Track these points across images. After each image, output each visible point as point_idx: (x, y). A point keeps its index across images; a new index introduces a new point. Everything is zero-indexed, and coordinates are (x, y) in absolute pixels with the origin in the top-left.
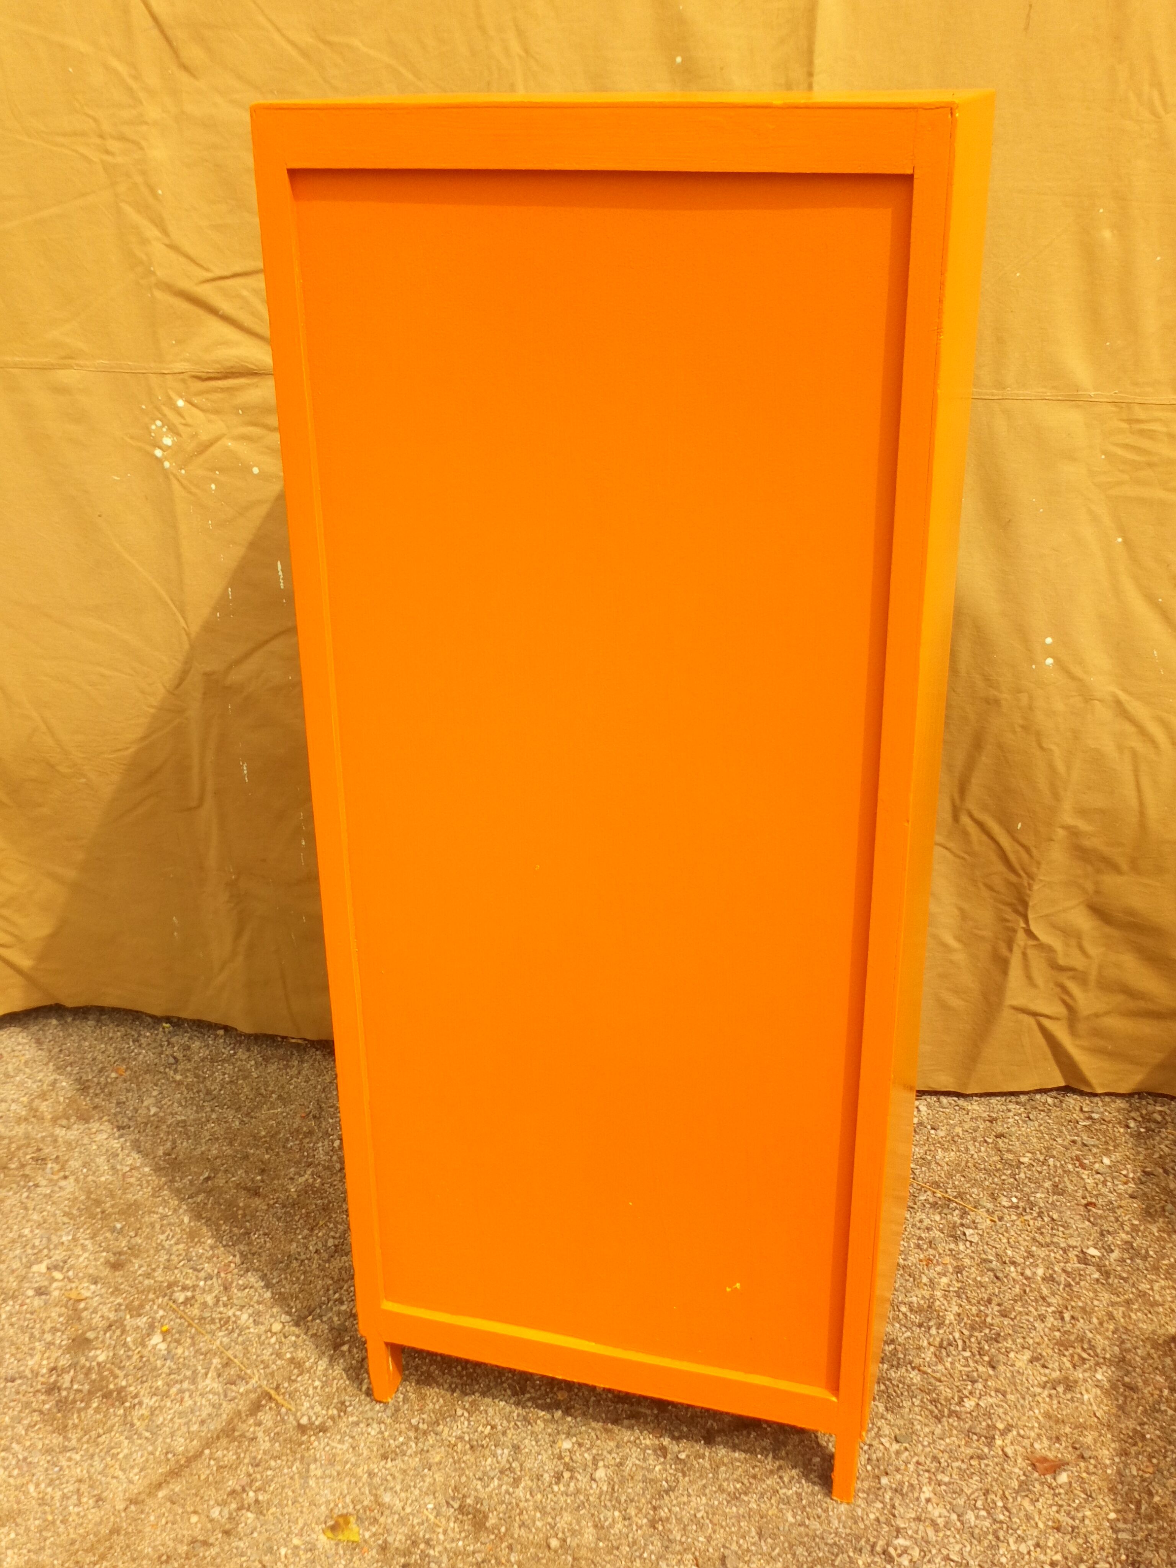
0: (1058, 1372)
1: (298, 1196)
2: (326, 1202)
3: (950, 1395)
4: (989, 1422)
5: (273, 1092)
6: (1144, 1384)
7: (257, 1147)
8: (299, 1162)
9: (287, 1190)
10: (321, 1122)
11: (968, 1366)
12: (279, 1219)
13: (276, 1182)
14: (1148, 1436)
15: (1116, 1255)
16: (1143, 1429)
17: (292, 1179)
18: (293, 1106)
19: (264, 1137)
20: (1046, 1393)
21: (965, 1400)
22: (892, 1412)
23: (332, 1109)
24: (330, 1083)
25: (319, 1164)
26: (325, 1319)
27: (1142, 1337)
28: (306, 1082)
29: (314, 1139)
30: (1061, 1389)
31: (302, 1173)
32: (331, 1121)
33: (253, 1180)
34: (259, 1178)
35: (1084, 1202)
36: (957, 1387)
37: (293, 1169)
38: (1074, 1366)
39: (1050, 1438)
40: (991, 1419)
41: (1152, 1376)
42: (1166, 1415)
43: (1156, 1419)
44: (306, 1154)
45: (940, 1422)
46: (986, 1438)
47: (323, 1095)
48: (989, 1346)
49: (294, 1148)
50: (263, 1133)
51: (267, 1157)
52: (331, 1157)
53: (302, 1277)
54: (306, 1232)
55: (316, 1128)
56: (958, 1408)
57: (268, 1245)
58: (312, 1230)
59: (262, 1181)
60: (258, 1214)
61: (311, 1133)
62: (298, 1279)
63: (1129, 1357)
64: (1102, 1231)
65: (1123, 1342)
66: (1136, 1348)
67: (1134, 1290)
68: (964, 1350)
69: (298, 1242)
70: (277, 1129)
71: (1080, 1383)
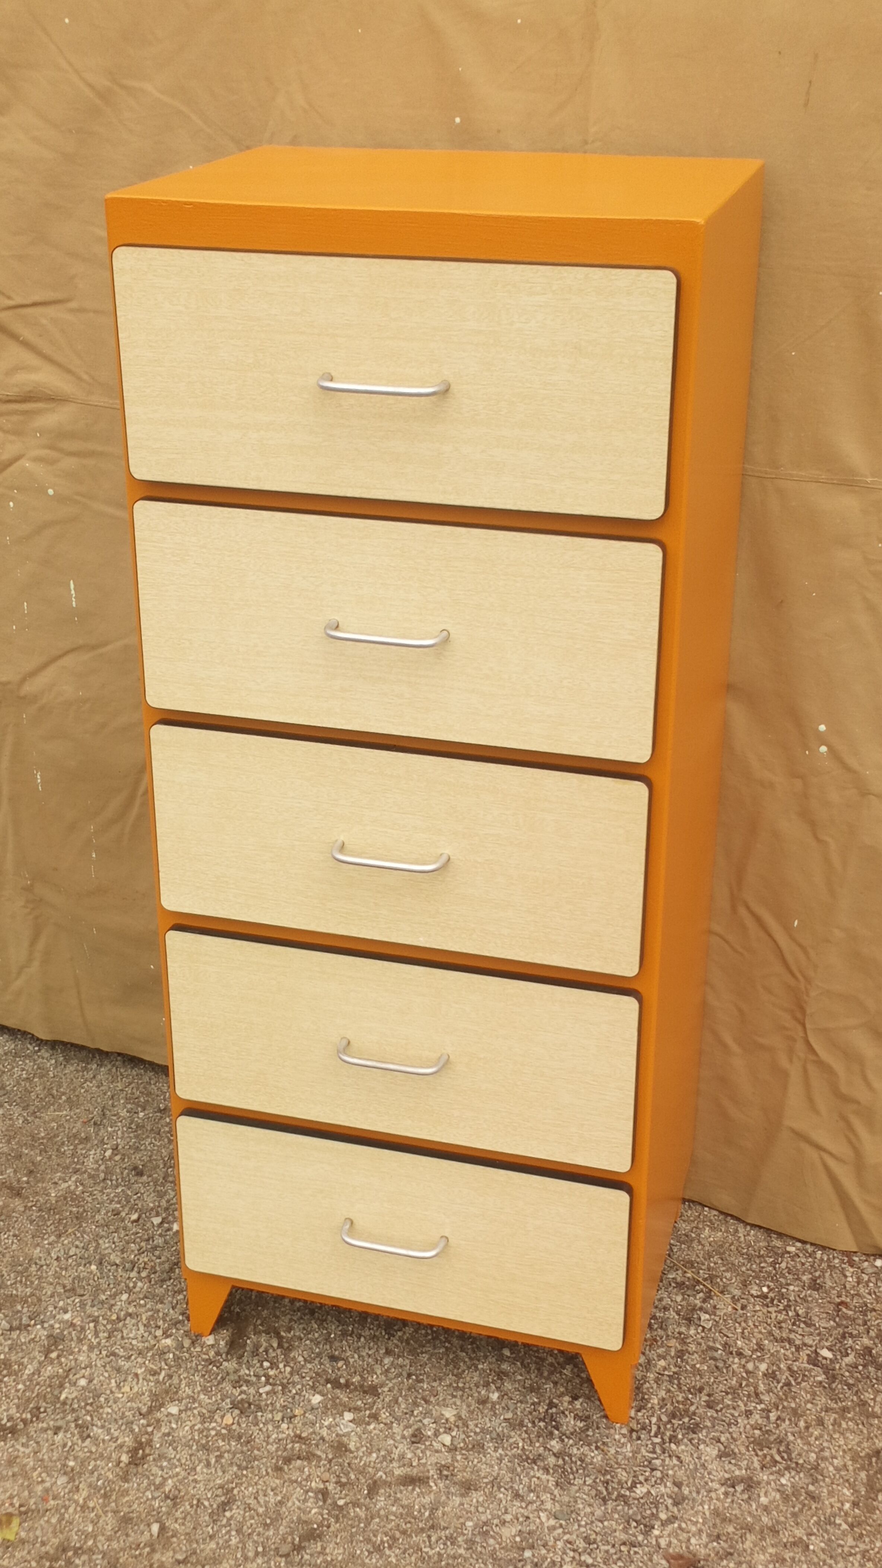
0: (744, 1471)
1: (57, 1202)
2: (81, 1210)
3: (624, 1479)
4: (654, 1511)
5: (64, 1094)
6: (828, 1495)
7: (32, 1147)
8: (68, 1168)
9: (48, 1195)
10: (100, 1130)
11: (654, 1452)
12: (32, 1222)
13: (40, 1185)
14: (811, 1547)
15: (850, 1359)
16: (809, 1539)
17: (56, 1183)
18: (78, 1111)
19: (43, 1138)
20: (723, 1489)
21: (638, 1486)
22: (561, 1488)
23: (115, 1118)
24: (122, 1090)
25: (85, 1172)
26: (46, 1325)
27: (845, 1447)
28: (98, 1087)
29: (89, 1145)
30: (740, 1488)
31: (67, 1179)
32: (110, 1129)
33: (19, 1181)
34: (25, 1179)
35: (838, 1300)
36: (635, 1472)
37: (59, 1174)
38: (763, 1467)
39: (709, 1535)
40: (657, 1508)
41: (839, 1488)
43: (826, 1531)
44: (76, 1160)
45: (605, 1504)
46: (645, 1526)
47: (110, 1102)
48: (683, 1435)
49: (67, 1153)
50: (43, 1135)
51: (39, 1158)
52: (100, 1166)
53: (36, 1282)
54: (53, 1238)
56: (628, 1493)
57: (14, 1246)
58: (59, 1236)
59: (28, 1182)
60: (14, 1214)
61: (87, 1139)
62: (32, 1283)
63: (823, 1465)
64: (844, 1333)
65: (822, 1450)
67: (855, 1398)
68: (656, 1436)
69: (43, 1247)
70: (57, 1132)
71: (763, 1484)
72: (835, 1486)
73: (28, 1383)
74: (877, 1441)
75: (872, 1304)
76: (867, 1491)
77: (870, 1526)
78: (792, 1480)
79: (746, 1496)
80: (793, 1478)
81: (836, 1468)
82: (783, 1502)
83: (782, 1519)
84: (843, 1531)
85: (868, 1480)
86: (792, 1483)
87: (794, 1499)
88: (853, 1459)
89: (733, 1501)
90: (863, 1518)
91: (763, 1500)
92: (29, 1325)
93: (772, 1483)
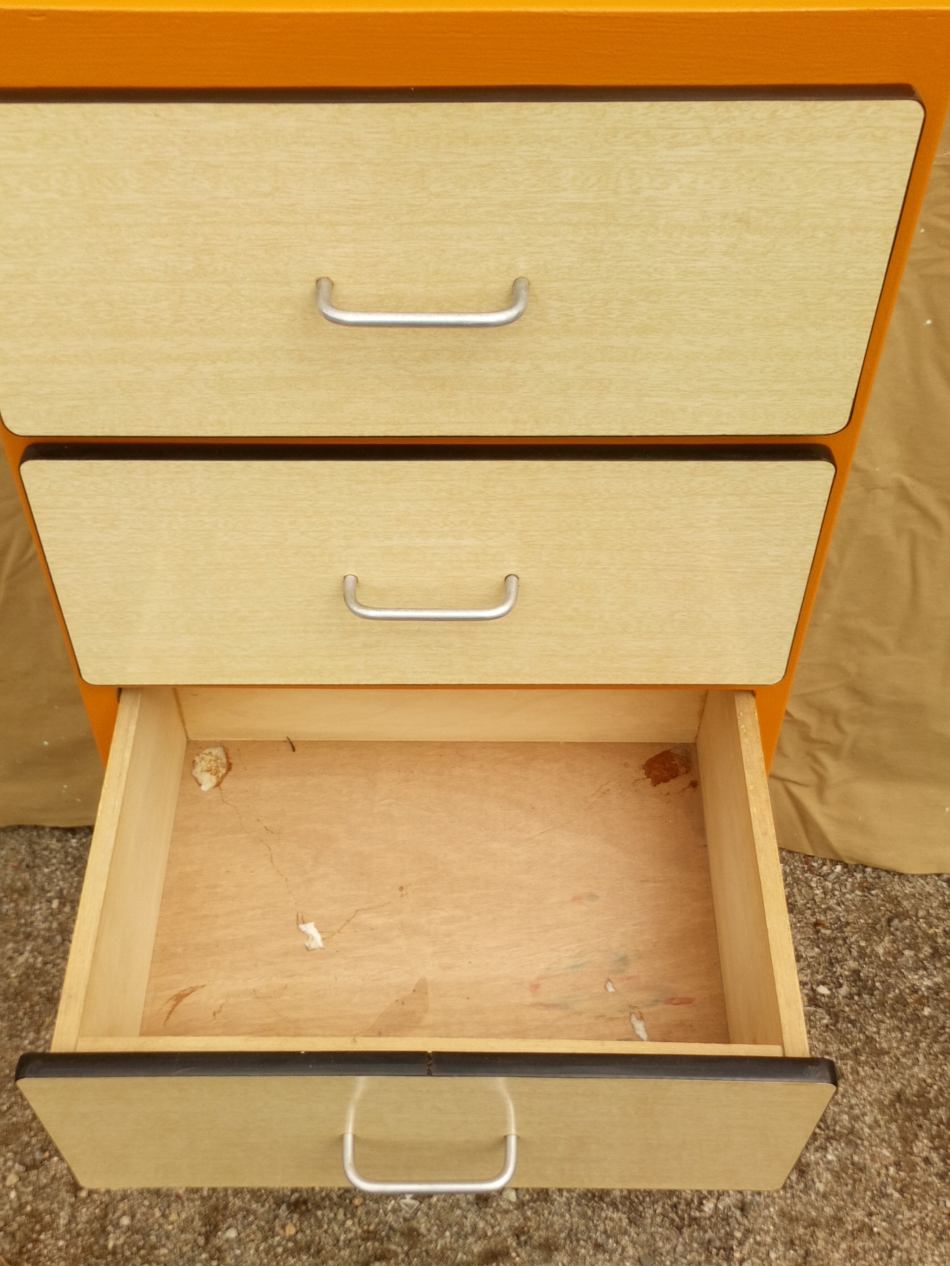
72: (874, 1149)
73: (68, 1237)
74: (894, 1083)
75: (844, 916)
76: (904, 1147)
77: (917, 1187)
78: (837, 1153)
79: (802, 1186)
80: (836, 1149)
81: (870, 1127)
82: (836, 1182)
83: (842, 1203)
84: (896, 1202)
85: (900, 1132)
86: (837, 1156)
87: (844, 1175)
88: (883, 1112)
89: (793, 1196)
90: (908, 1179)
91: (820, 1186)
92: (44, 1160)
93: (821, 1162)
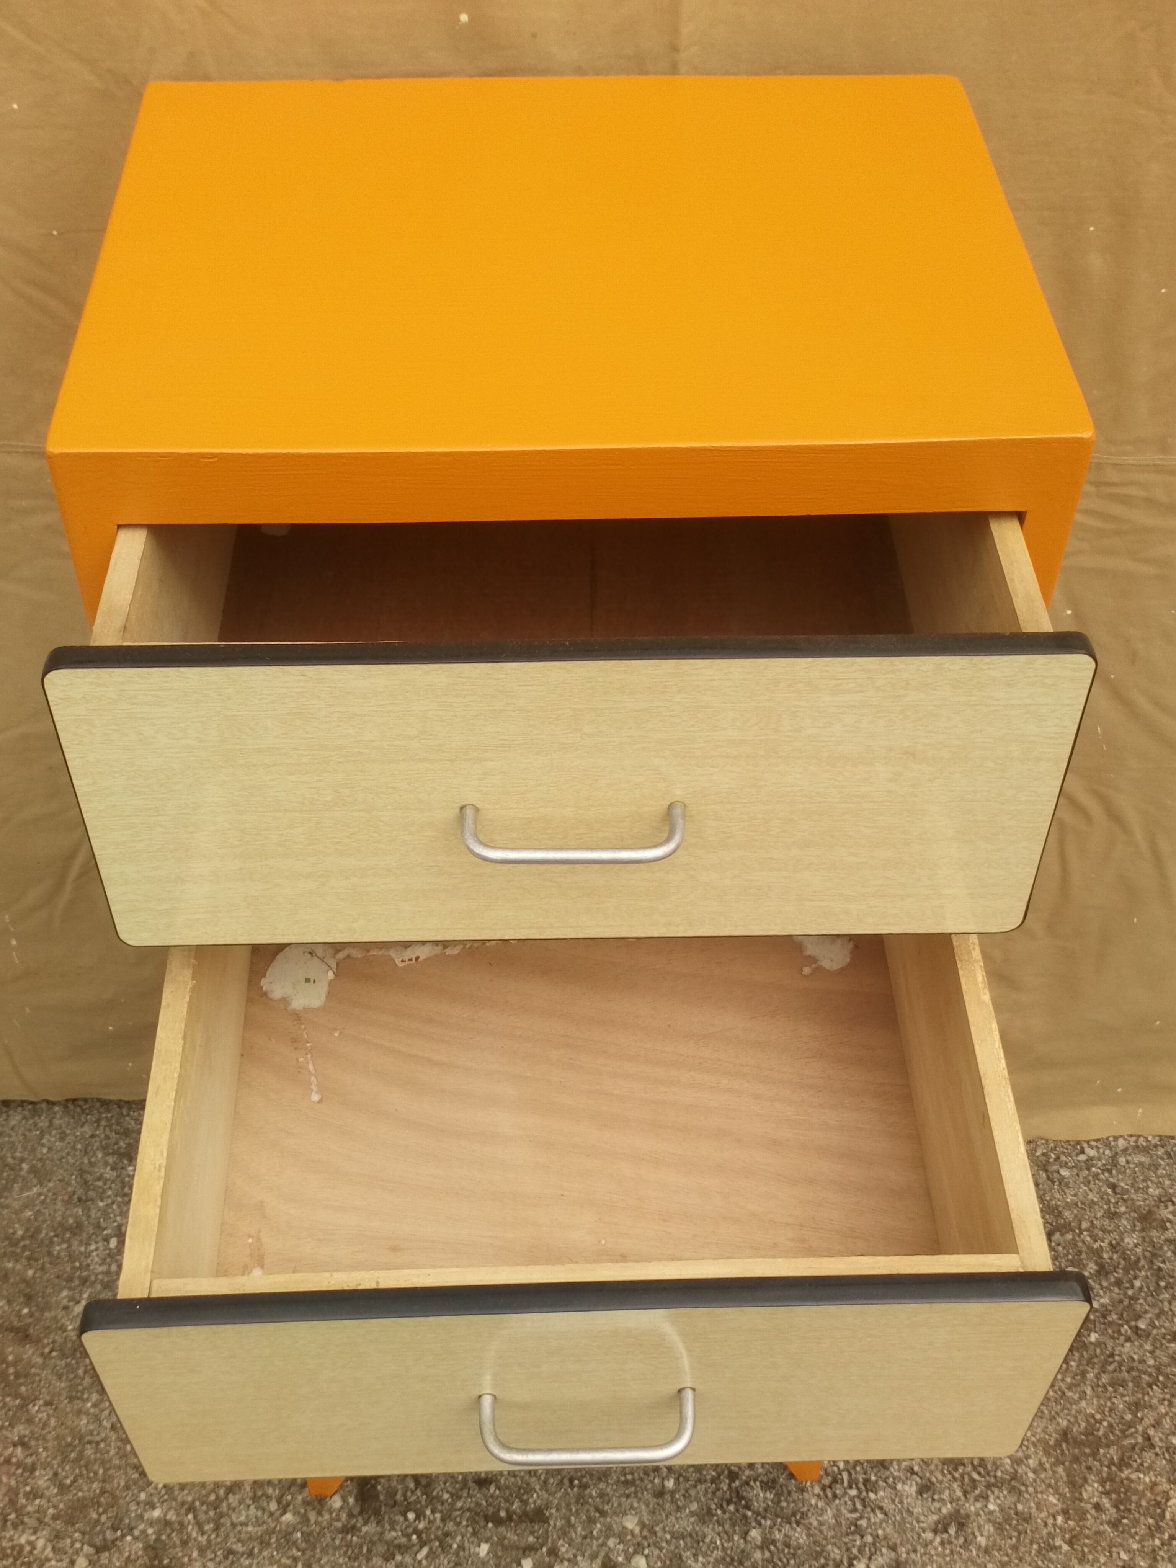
0: (949, 1506)
3: (838, 1557)
5: (22, 1160)
6: (1037, 1509)
7: (16, 1258)
8: (70, 1280)
9: (63, 1329)
10: (89, 1209)
11: (854, 1510)
12: (60, 1377)
13: (47, 1314)
17: (66, 1308)
18: (51, 1185)
19: (23, 1238)
20: (938, 1539)
21: (855, 1562)
23: (100, 1183)
24: (93, 1136)
26: (136, 1533)
27: (1033, 1439)
28: (62, 1139)
29: (85, 1236)
30: (952, 1530)
31: (77, 1296)
32: (101, 1204)
33: (19, 1315)
34: (26, 1311)
36: (846, 1543)
37: (65, 1293)
38: (965, 1493)
41: (1045, 1496)
42: (1061, 1553)
44: (77, 1264)
47: (86, 1161)
48: (876, 1475)
49: (62, 1254)
50: (20, 1233)
51: (30, 1273)
52: (110, 1265)
53: (101, 1471)
55: (84, 1218)
57: (53, 1422)
59: (31, 1315)
60: (33, 1370)
61: (79, 1226)
62: (96, 1473)
63: (1020, 1471)
66: (1028, 1457)
68: (851, 1487)
69: (87, 1413)
70: (36, 1224)
71: (973, 1518)
72: (1040, 1495)
74: (1060, 1420)
76: (1071, 1492)
77: (1088, 1537)
78: (998, 1501)
79: (961, 1540)
80: (998, 1498)
81: (1035, 1471)
82: (1000, 1535)
83: (1006, 1559)
84: (1066, 1555)
85: (1068, 1476)
86: (999, 1506)
87: (1008, 1527)
88: (1047, 1453)
89: (952, 1552)
90: (1078, 1529)
91: (982, 1540)
92: (116, 1539)
93: (981, 1512)
